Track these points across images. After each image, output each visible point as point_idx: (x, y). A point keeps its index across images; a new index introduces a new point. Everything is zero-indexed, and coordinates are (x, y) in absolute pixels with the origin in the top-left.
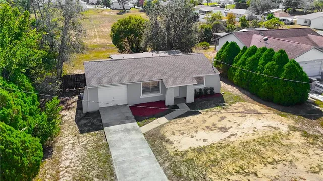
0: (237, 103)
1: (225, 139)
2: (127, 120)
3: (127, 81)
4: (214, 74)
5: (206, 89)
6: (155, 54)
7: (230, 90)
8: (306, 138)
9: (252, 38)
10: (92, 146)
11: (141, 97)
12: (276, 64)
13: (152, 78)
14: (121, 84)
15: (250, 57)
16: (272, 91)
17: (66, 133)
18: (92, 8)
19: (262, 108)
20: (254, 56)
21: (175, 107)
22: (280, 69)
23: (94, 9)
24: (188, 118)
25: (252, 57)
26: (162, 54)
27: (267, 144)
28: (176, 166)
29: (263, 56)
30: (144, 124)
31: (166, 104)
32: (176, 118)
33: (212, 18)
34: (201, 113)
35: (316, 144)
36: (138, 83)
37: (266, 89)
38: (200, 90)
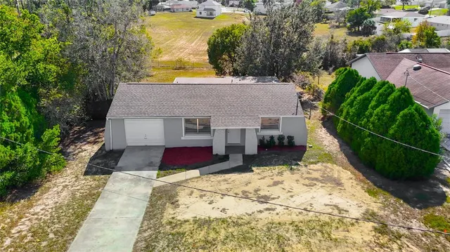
0: (320, 164)
1: (253, 213)
2: (150, 166)
3: (161, 115)
4: (294, 116)
5: (281, 138)
6: (236, 80)
7: (325, 143)
8: (378, 235)
9: (397, 65)
10: (83, 193)
11: (182, 138)
12: (388, 110)
13: (198, 113)
14: (151, 117)
15: (362, 94)
16: (377, 152)
17: (69, 172)
18: (230, 12)
19: (352, 176)
20: (366, 94)
21: (225, 158)
22: (392, 119)
23: (231, 14)
24: (227, 176)
25: (364, 95)
26: (249, 80)
27: (307, 231)
28: (156, 237)
29: (378, 95)
30: (165, 176)
31: (214, 153)
32: (212, 174)
33: (395, 29)
34: (253, 171)
35: (387, 248)
36: (178, 119)
37: (368, 149)
38: (272, 137)
